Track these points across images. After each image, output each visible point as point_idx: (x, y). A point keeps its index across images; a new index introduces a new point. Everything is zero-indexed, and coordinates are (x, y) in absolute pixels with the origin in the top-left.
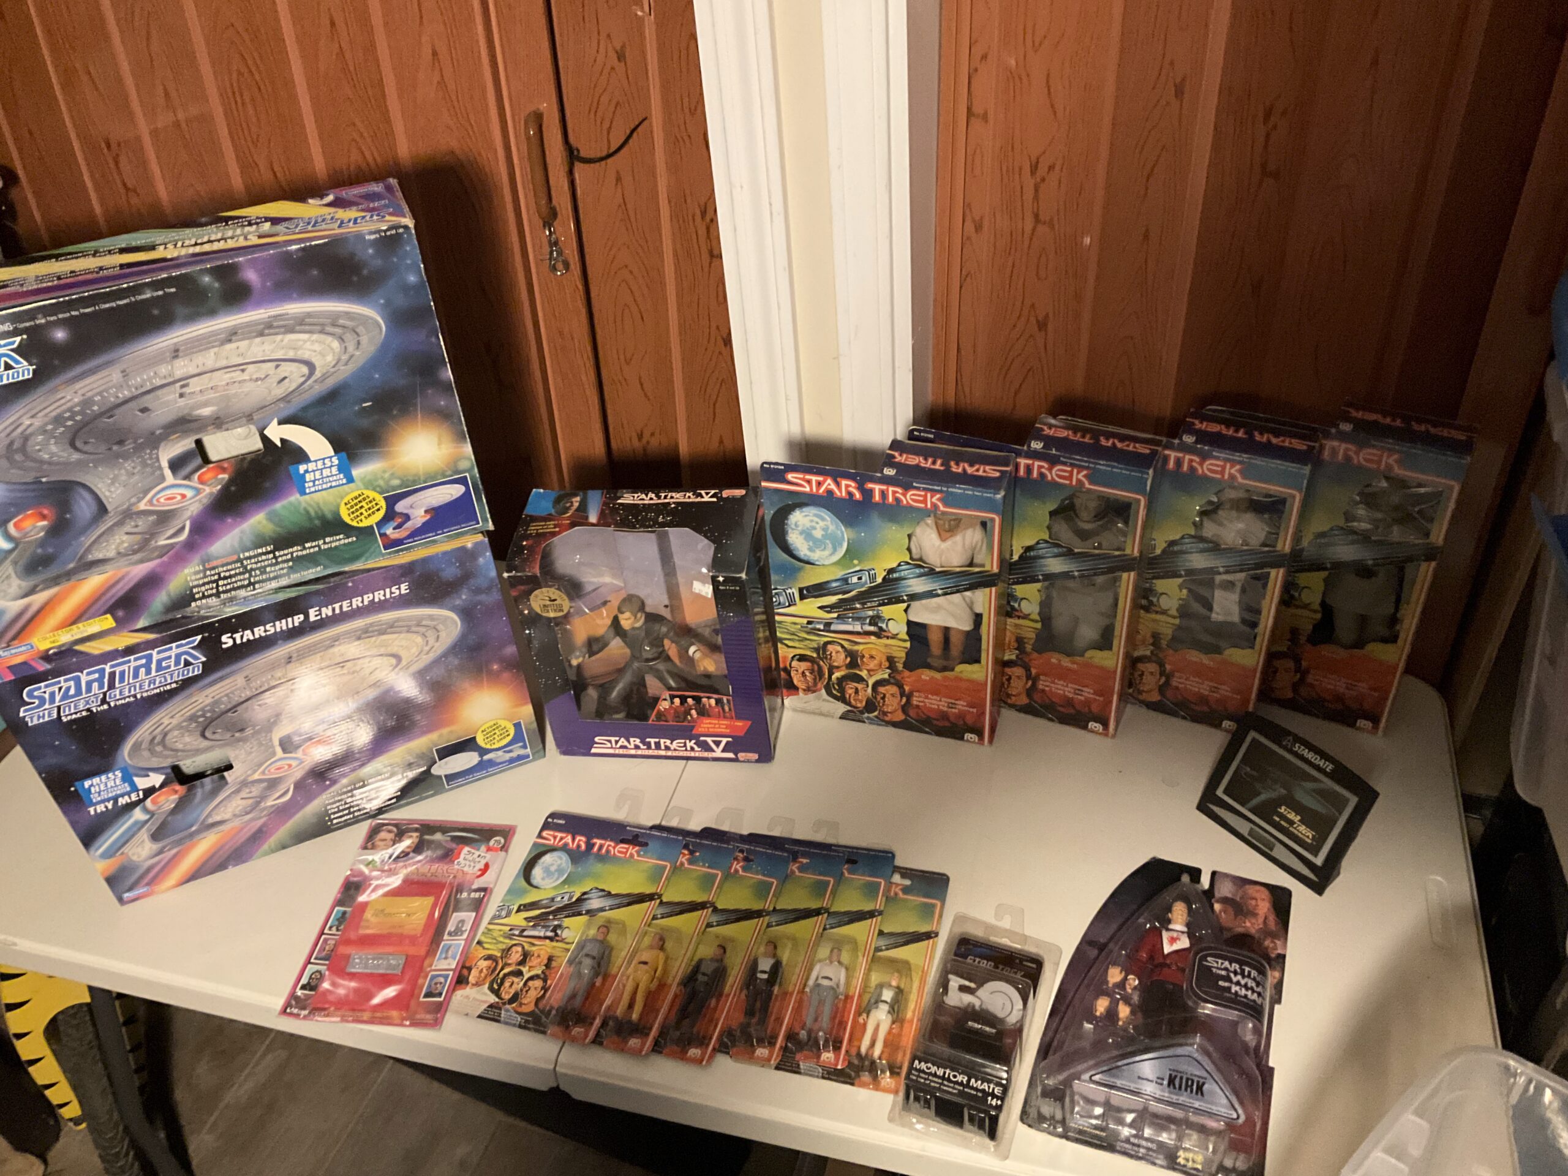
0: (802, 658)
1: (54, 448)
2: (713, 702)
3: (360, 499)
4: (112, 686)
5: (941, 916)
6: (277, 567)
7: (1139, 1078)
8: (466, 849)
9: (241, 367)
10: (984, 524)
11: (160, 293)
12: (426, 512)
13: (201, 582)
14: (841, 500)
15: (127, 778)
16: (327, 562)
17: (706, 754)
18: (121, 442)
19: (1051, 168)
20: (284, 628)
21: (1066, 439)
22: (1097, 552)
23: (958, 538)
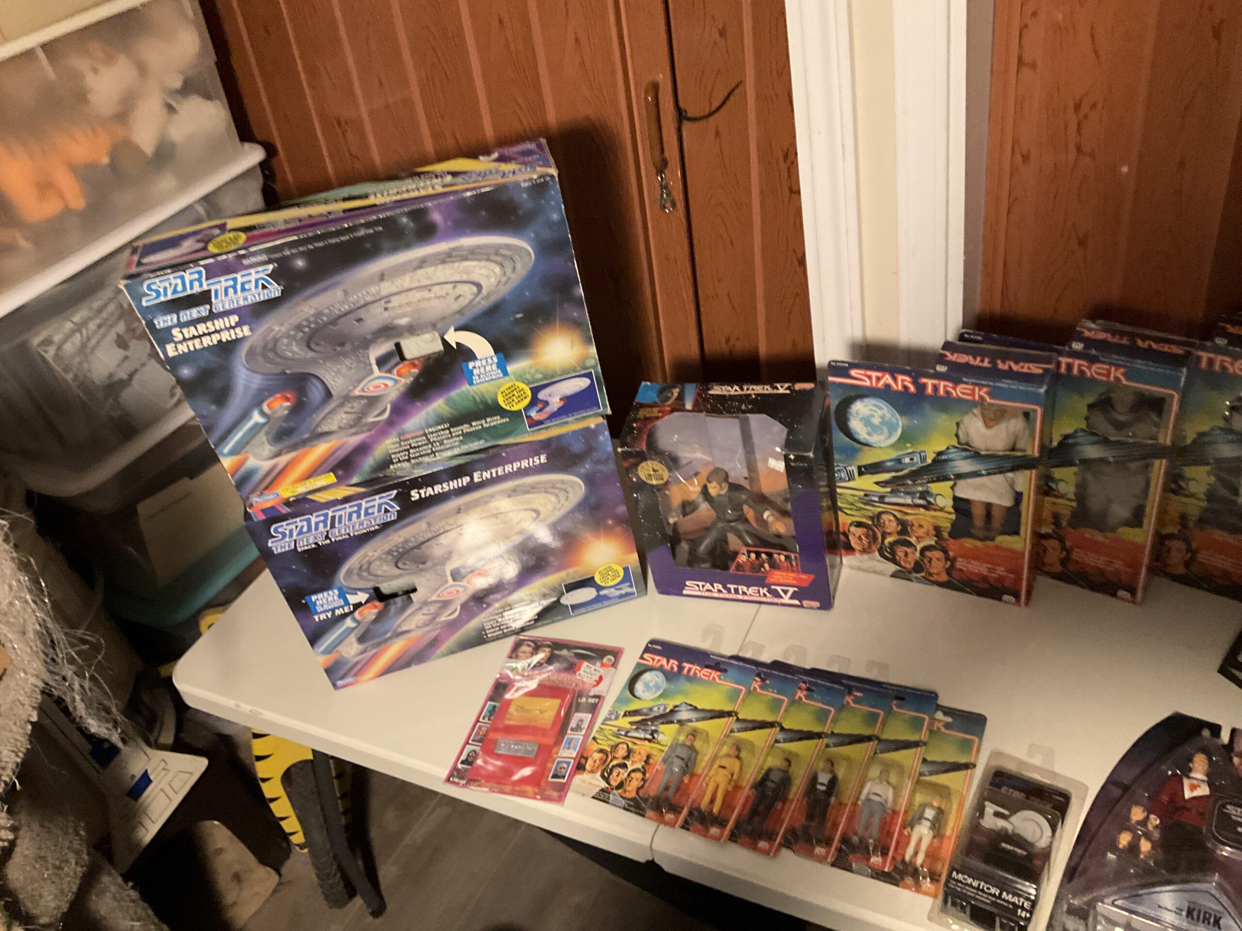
0: (859, 525)
1: (295, 349)
2: (783, 558)
3: (511, 388)
4: (333, 526)
5: (978, 751)
6: (451, 441)
7: (1160, 907)
8: (585, 664)
9: (428, 288)
10: (1026, 415)
11: (371, 231)
12: (561, 399)
13: (397, 450)
14: (898, 392)
15: (342, 595)
16: (486, 437)
17: (776, 600)
18: (342, 344)
19: (1094, 106)
20: (456, 487)
21: (1104, 342)
22: (1131, 440)
23: (1002, 426)
